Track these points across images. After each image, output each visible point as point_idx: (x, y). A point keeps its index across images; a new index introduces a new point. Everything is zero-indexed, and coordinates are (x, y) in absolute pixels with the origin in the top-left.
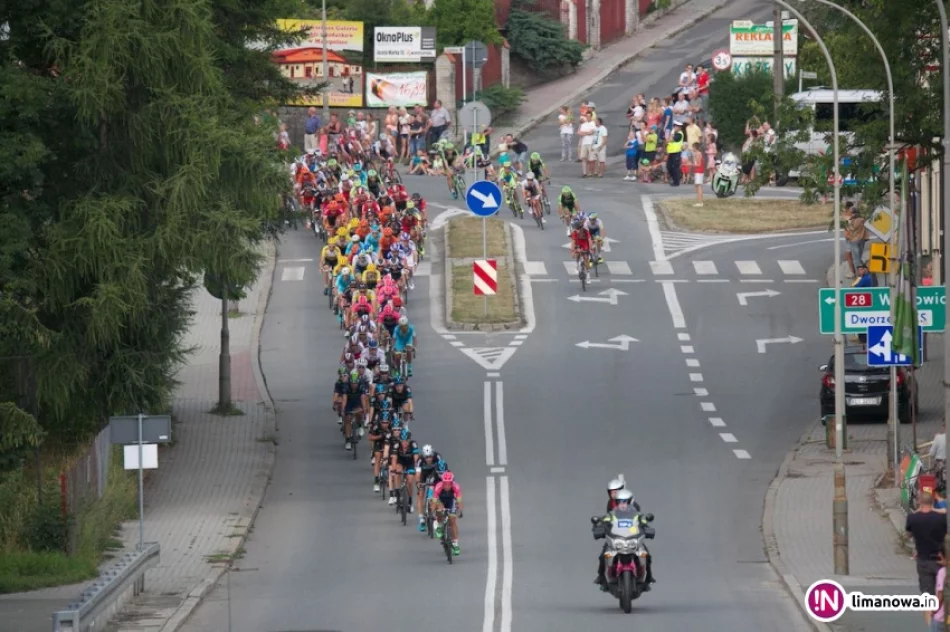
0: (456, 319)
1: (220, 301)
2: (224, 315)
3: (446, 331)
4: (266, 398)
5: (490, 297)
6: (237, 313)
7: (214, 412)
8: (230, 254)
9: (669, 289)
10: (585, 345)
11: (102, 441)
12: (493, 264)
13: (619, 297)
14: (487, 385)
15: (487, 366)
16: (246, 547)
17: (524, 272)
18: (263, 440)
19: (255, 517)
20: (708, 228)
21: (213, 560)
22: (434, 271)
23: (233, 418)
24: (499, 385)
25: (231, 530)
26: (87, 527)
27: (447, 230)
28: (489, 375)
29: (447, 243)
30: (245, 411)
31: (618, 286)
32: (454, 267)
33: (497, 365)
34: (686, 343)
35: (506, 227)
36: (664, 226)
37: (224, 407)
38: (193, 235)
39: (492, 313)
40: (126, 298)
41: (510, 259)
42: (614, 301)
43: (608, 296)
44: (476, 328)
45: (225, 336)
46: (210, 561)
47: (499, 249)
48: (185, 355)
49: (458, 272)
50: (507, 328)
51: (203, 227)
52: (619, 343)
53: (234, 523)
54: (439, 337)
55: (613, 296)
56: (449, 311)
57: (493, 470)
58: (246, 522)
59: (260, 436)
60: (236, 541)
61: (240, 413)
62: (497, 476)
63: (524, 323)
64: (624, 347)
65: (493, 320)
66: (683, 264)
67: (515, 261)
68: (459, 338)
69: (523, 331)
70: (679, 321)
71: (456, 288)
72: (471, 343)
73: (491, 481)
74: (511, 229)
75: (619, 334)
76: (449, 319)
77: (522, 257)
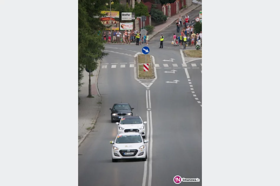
0: (140, 77)
1: (89, 73)
2: (90, 76)
3: (138, 79)
4: (99, 94)
5: (147, 72)
6: (92, 75)
7: (88, 97)
8: (91, 63)
9: (186, 70)
10: (168, 82)
12: (148, 65)
13: (175, 72)
14: (147, 91)
15: (147, 87)
16: (95, 126)
17: (154, 66)
18: (99, 103)
19: (96, 120)
20: (194, 57)
21: (88, 129)
22: (135, 66)
23: (92, 98)
24: (149, 91)
25: (92, 123)
27: (138, 57)
28: (147, 89)
29: (138, 60)
30: (94, 97)
31: (175, 69)
32: (139, 65)
33: (149, 87)
34: (190, 82)
35: (151, 57)
36: (185, 56)
37: (90, 96)
38: (83, 59)
39: (147, 75)
41: (151, 64)
42: (174, 73)
43: (173, 71)
44: (144, 79)
45: (90, 80)
46: (87, 129)
47: (149, 61)
48: (81, 85)
49: (140, 66)
50: (151, 78)
51: (85, 57)
52: (175, 82)
53: (92, 121)
54: (136, 80)
55: (174, 71)
56: (138, 75)
57: (148, 109)
58: (95, 121)
59: (98, 102)
60: (93, 125)
61: (93, 97)
62: (149, 111)
63: (155, 77)
64: (176, 83)
65: (148, 77)
66: (189, 64)
67: (153, 64)
68: (140, 81)
69: (154, 79)
70: (188, 77)
71: (140, 70)
72: (143, 82)
73: (148, 112)
74: (152, 57)
75: (175, 79)
76: (138, 77)
77: (154, 63)
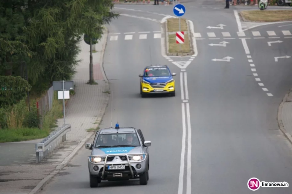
0: (170, 52)
1: (89, 46)
2: (91, 52)
3: (167, 56)
4: (106, 79)
5: (182, 45)
6: (95, 51)
7: (88, 83)
8: (92, 27)
9: (244, 41)
10: (215, 60)
11: (50, 91)
12: (183, 33)
13: (227, 44)
14: (181, 74)
15: (181, 67)
16: (100, 126)
17: (193, 36)
18: (105, 92)
19: (103, 117)
20: (257, 20)
21: (89, 131)
22: (162, 37)
23: (94, 85)
24: (185, 74)
25: (95, 121)
26: (46, 119)
27: (166, 23)
28: (182, 70)
29: (166, 27)
30: (98, 83)
31: (226, 41)
32: (169, 35)
33: (185, 67)
34: (250, 59)
35: (187, 22)
36: (242, 20)
37: (91, 82)
38: (80, 21)
39: (182, 50)
40: (57, 43)
41: (189, 32)
42: (224, 45)
43: (222, 44)
44: (177, 55)
45: (91, 57)
46: (88, 131)
47: (185, 29)
48: (78, 62)
49: (170, 37)
50: (188, 55)
51: (84, 18)
52: (227, 59)
53: (96, 119)
54: (164, 58)
55: (224, 44)
56: (168, 49)
57: (184, 101)
58: (100, 119)
59: (104, 91)
60: (97, 125)
61: (97, 84)
62: (185, 103)
63: (194, 53)
64: (228, 60)
65: (183, 52)
66: (249, 32)
67: (190, 33)
68: (171, 58)
69: (193, 56)
70: (247, 51)
71: (170, 42)
72: (175, 60)
73: (183, 105)
74: (189, 22)
75: (226, 56)
76: (168, 52)
77: (193, 31)
